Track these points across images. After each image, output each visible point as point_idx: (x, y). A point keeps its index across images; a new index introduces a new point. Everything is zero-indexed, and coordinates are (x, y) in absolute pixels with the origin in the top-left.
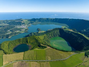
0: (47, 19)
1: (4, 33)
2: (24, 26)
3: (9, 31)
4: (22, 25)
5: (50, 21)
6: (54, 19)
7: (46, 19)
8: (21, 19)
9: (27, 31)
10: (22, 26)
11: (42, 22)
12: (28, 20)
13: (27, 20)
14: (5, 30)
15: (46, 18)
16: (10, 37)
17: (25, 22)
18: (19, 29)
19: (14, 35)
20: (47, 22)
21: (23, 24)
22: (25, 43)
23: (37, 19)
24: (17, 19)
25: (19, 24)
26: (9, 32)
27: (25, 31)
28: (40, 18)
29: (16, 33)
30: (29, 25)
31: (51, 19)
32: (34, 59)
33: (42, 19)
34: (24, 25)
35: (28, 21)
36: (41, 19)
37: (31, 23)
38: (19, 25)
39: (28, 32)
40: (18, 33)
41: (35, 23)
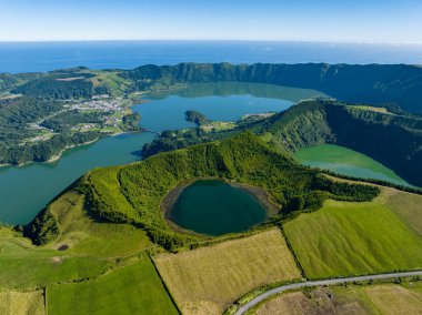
0: (217, 67)
1: (11, 136)
2: (106, 104)
3: (34, 126)
4: (94, 97)
5: (228, 76)
6: (252, 67)
7: (212, 69)
8: (82, 68)
9: (135, 123)
10: (99, 104)
11: (191, 82)
12: (119, 75)
13: (114, 75)
14: (12, 121)
15: (208, 65)
16: (53, 159)
17: (109, 80)
18: (86, 115)
19: (73, 146)
20: (216, 81)
21: (99, 91)
22: (212, 178)
23: (166, 67)
24: (61, 71)
25: (78, 92)
26: (39, 131)
27: (129, 127)
28: (182, 65)
29: (80, 138)
30: (130, 96)
31: (237, 67)
32: (371, 271)
33: (189, 66)
34: (106, 96)
35: (120, 79)
36: (185, 70)
37: (142, 88)
38: (81, 99)
39: (143, 130)
40: (90, 135)
41: (158, 87)
